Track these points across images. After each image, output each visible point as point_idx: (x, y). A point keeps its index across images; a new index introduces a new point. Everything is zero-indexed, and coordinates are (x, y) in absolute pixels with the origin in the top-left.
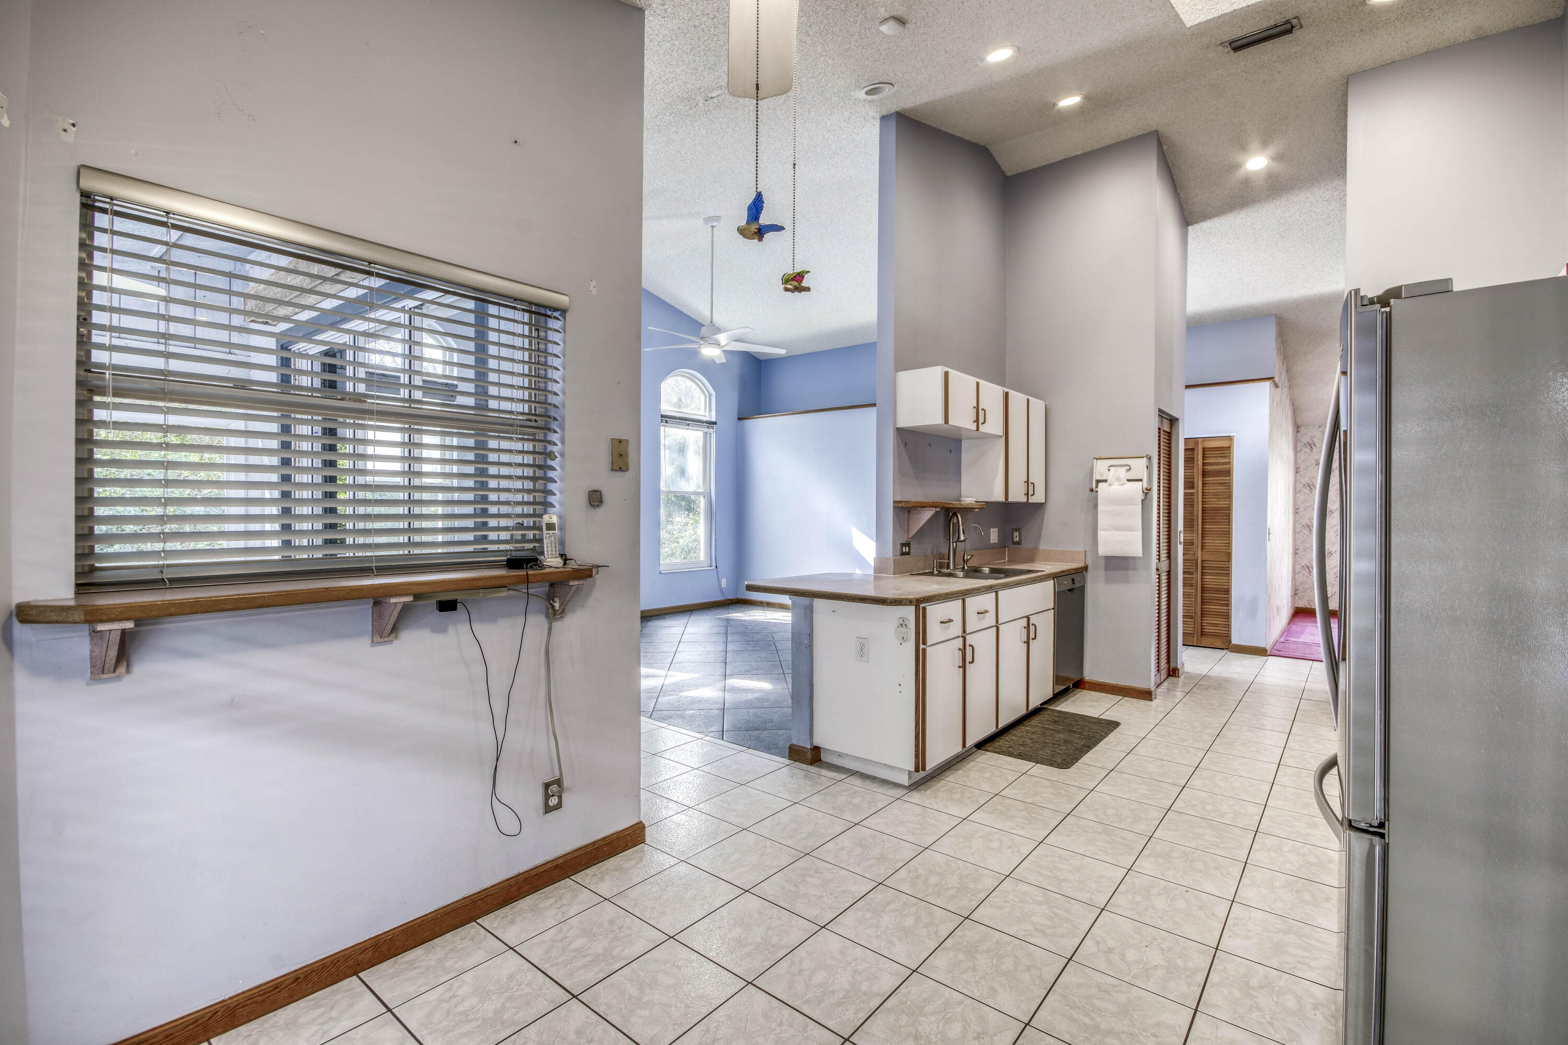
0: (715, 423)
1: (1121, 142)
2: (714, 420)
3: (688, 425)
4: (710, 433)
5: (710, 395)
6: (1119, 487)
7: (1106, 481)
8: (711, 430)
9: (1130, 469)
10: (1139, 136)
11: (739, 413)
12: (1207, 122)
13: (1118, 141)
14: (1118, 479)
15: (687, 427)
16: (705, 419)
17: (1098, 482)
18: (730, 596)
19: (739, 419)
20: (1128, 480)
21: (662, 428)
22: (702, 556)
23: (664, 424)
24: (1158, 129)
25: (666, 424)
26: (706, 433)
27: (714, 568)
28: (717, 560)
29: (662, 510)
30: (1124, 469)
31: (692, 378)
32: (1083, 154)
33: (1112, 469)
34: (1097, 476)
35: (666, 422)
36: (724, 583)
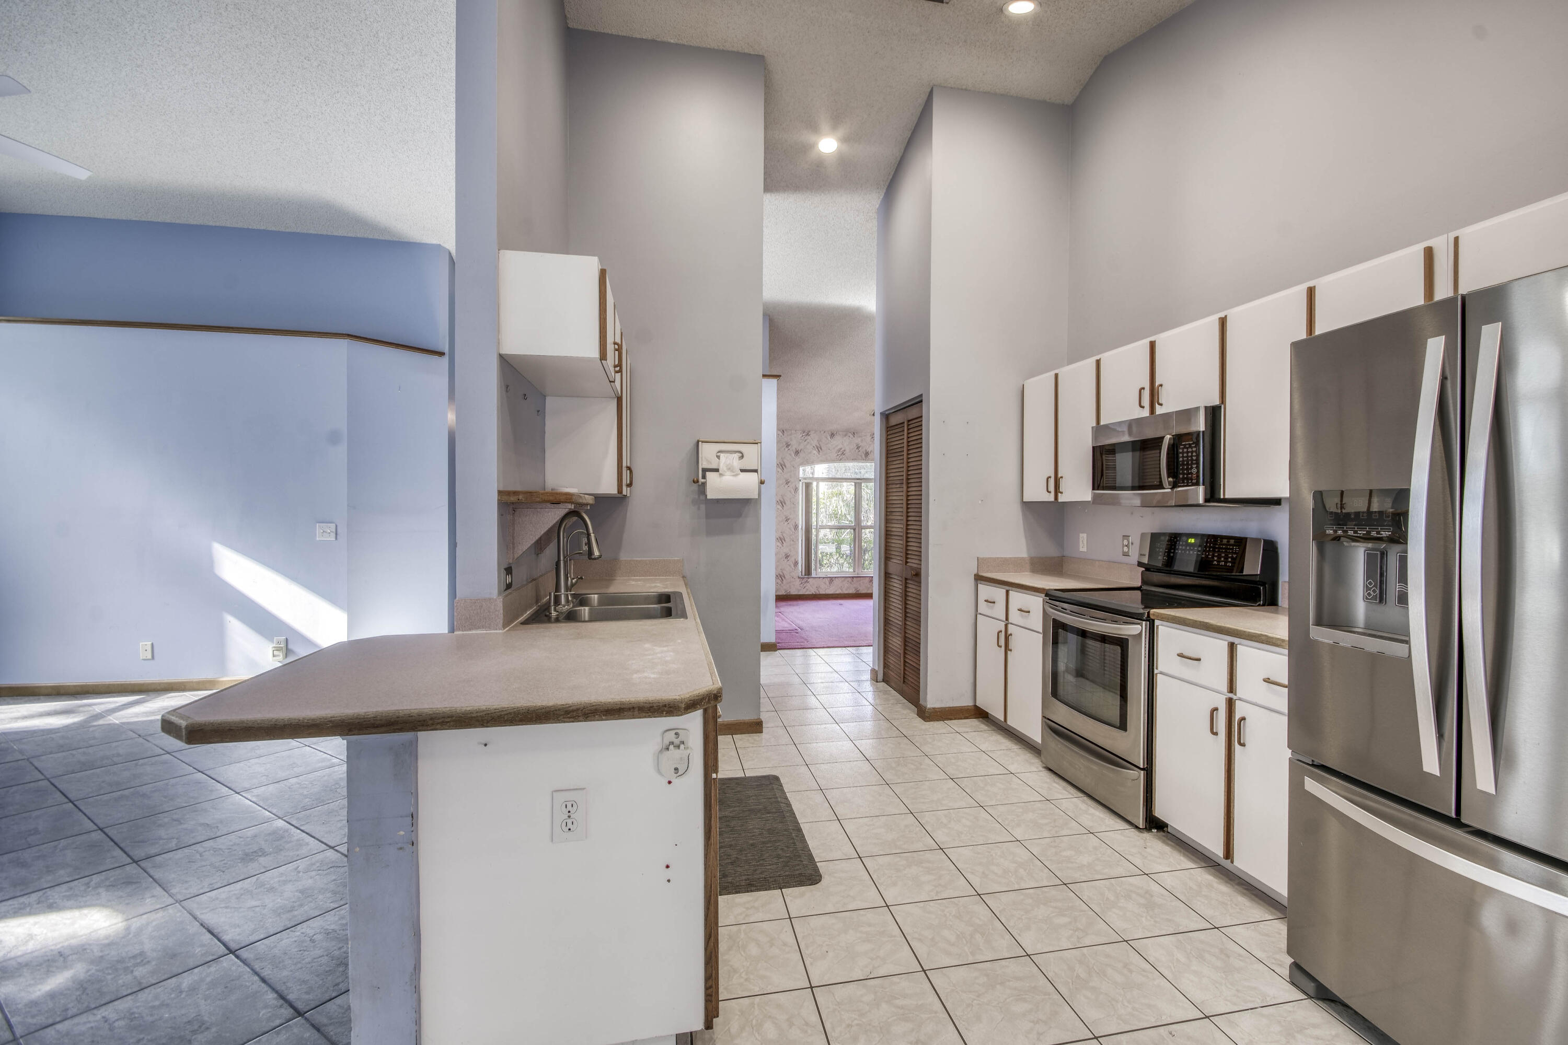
1: (723, 51)
6: (731, 478)
7: (717, 470)
9: (742, 457)
10: (745, 53)
12: (812, 73)
13: (721, 48)
14: (730, 469)
17: (705, 471)
20: (742, 471)
24: (766, 55)
30: (737, 455)
32: (677, 44)
33: (722, 455)
34: (703, 464)
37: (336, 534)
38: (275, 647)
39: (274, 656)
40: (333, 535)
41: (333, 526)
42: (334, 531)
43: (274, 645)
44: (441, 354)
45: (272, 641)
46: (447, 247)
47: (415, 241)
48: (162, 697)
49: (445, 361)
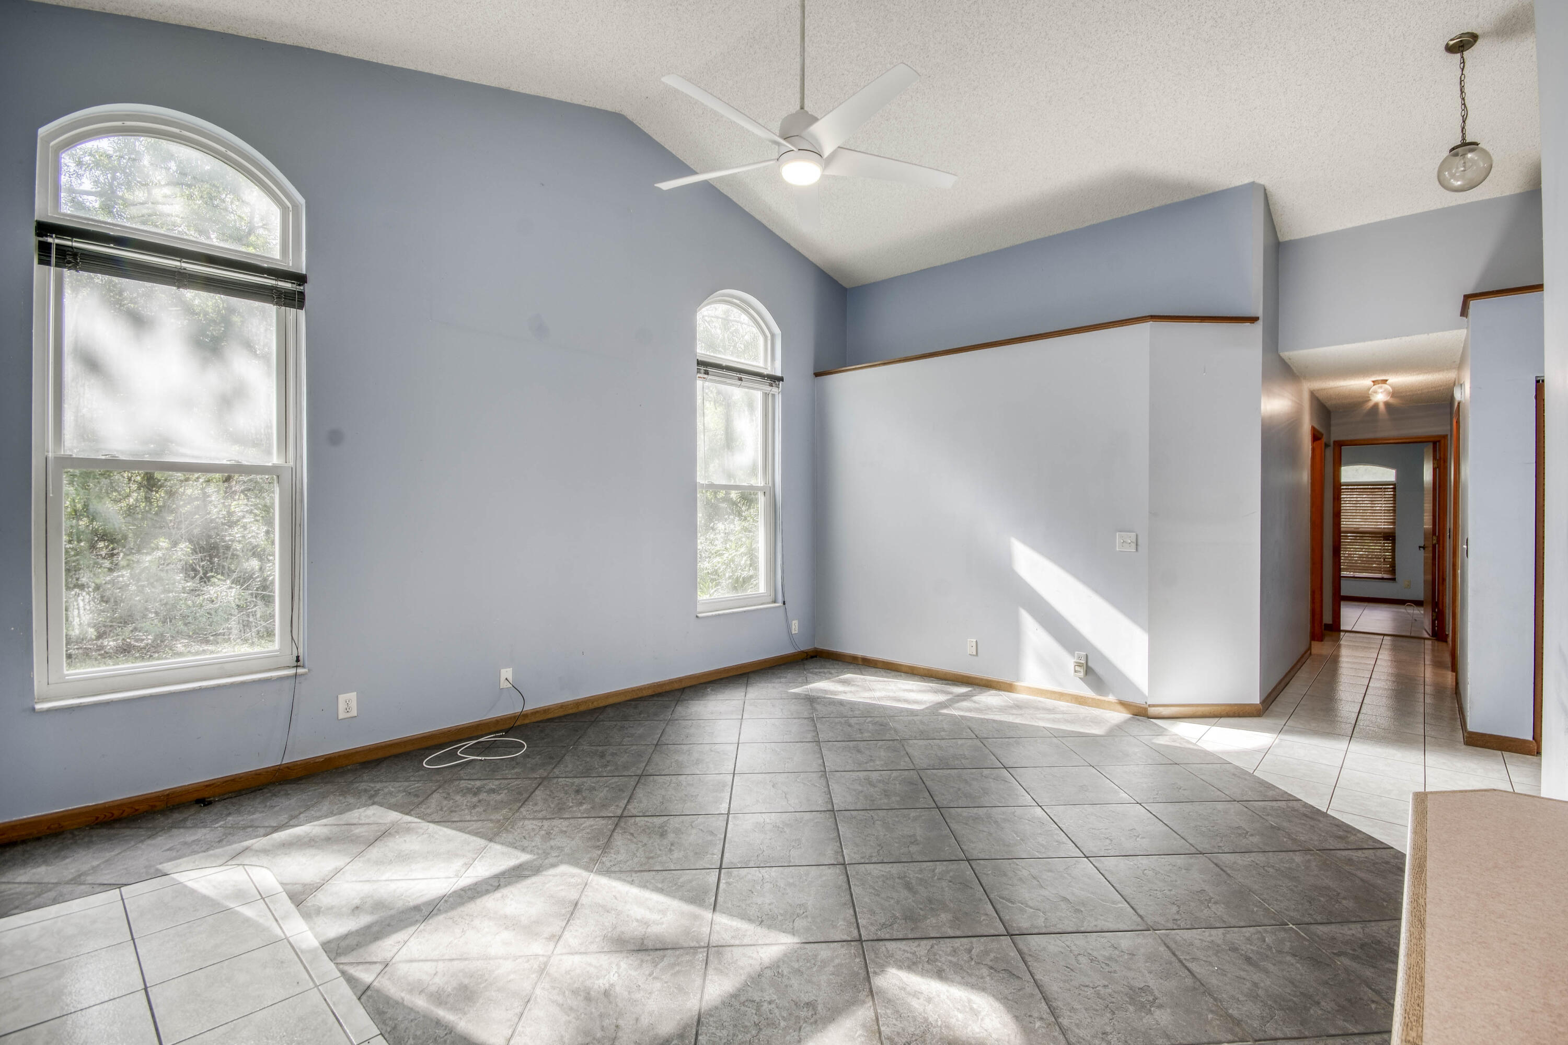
0: (781, 379)
2: (778, 373)
3: (740, 379)
4: (773, 395)
5: (773, 335)
8: (774, 390)
11: (815, 367)
15: (739, 383)
16: (765, 372)
18: (805, 646)
19: (817, 375)
21: (699, 383)
22: (761, 586)
23: (702, 375)
25: (706, 376)
26: (766, 395)
27: (780, 604)
28: (785, 589)
29: (700, 515)
31: (744, 307)
35: (707, 373)
36: (795, 626)
37: (1137, 545)
38: (1076, 663)
39: (1075, 671)
40: (1134, 545)
41: (1133, 535)
42: (1134, 540)
43: (1075, 660)
44: (1253, 320)
45: (1073, 655)
46: (1262, 183)
47: (1221, 189)
48: (985, 694)
49: (1258, 328)
